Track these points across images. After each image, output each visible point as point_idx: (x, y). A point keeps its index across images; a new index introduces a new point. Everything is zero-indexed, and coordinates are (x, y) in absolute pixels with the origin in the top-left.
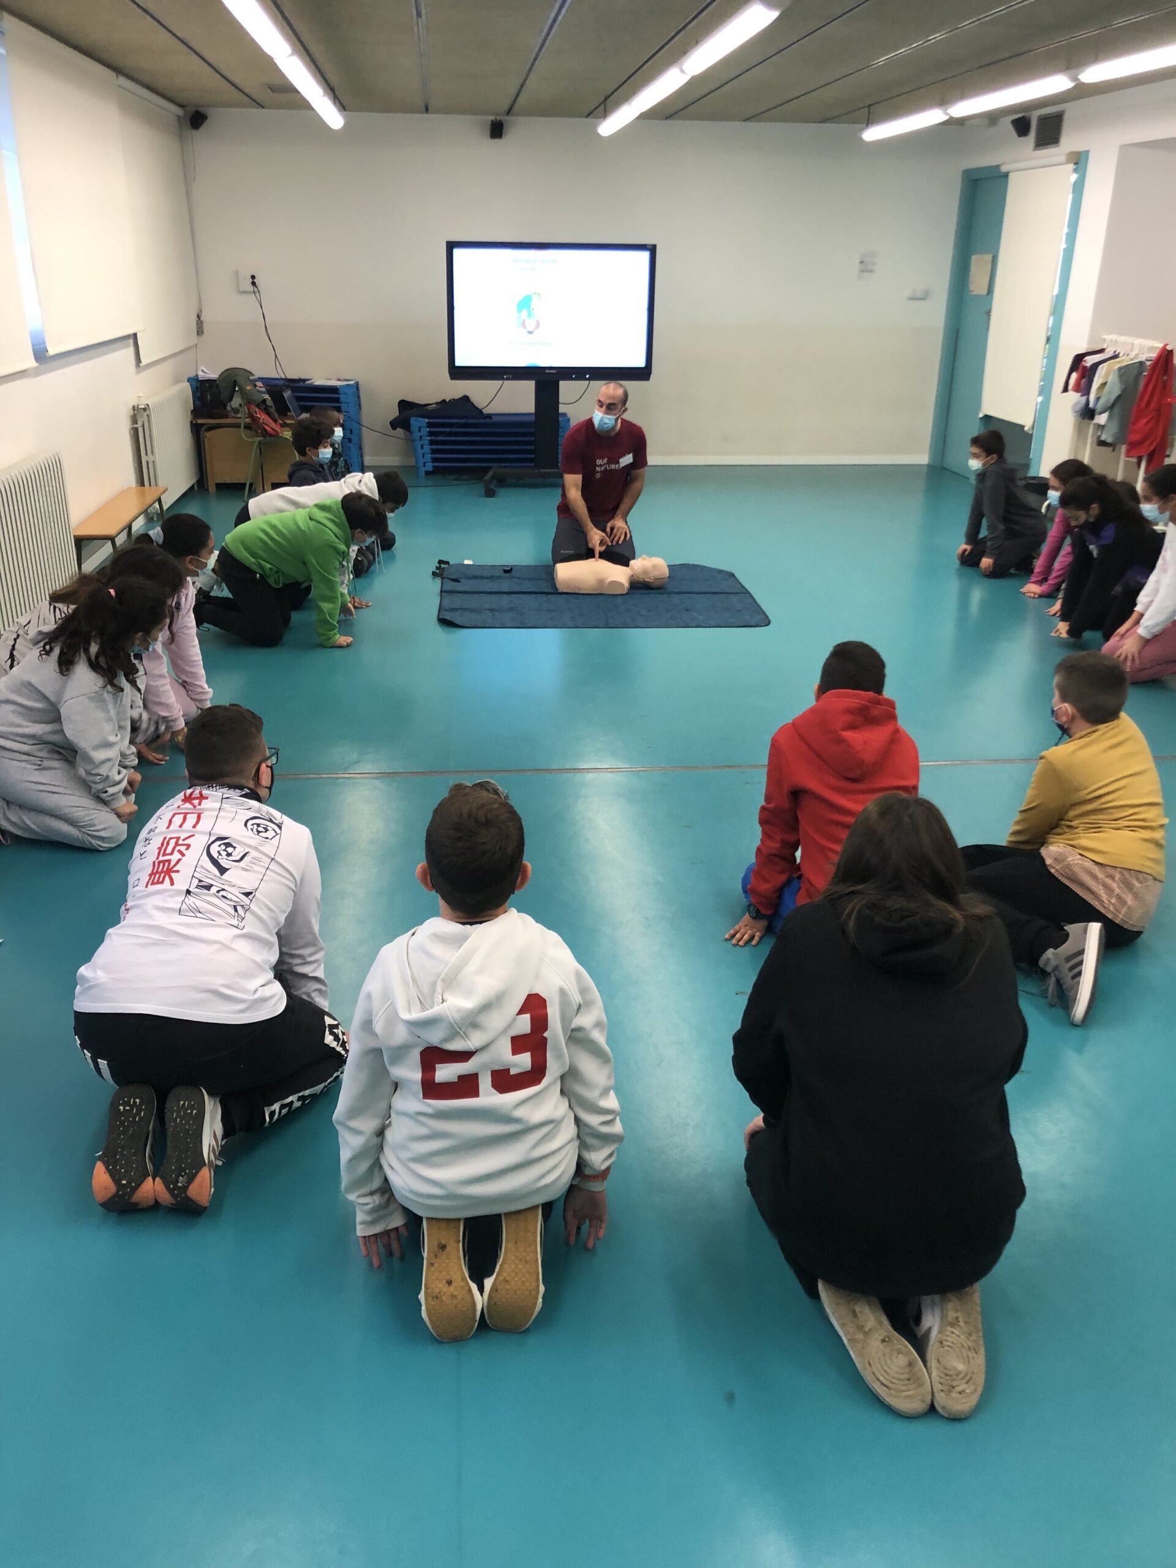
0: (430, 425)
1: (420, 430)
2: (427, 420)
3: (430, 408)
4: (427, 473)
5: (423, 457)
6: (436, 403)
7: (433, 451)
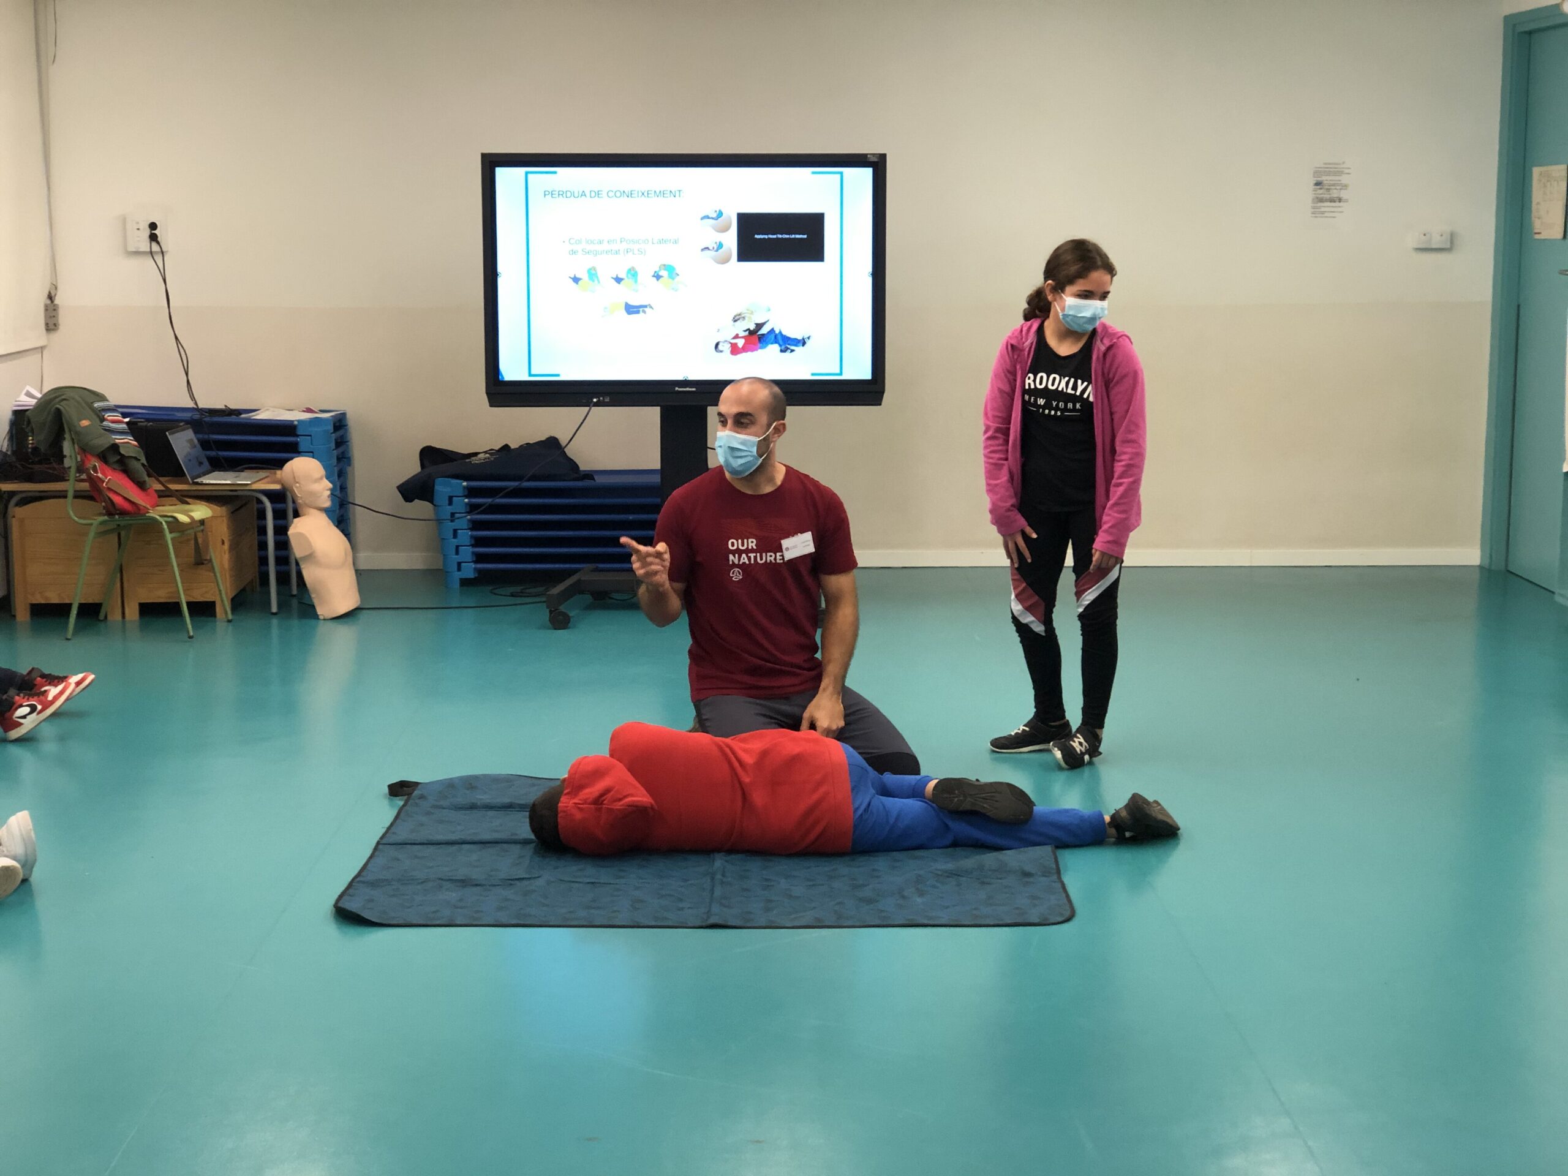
0: (471, 492)
1: (450, 503)
2: (465, 484)
3: (474, 460)
4: (465, 583)
5: (457, 553)
6: (486, 452)
7: (478, 542)
